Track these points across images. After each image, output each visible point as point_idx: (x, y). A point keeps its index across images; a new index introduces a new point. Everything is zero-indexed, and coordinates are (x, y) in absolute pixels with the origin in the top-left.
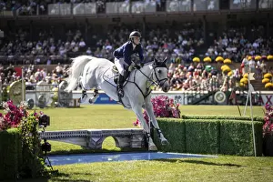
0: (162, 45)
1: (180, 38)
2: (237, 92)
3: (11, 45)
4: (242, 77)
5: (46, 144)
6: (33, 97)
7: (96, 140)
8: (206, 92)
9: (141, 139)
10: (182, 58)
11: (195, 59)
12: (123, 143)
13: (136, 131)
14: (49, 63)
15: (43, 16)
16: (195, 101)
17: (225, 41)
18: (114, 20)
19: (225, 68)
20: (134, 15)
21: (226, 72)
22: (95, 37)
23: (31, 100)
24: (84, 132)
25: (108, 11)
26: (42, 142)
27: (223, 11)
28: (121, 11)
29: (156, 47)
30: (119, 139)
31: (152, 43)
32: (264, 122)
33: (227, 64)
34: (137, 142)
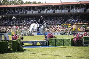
0: (54, 21)
2: (72, 32)
3: (18, 21)
4: (73, 28)
6: (23, 33)
7: (35, 43)
8: (64, 32)
10: (59, 24)
11: (62, 24)
13: (44, 41)
14: (27, 25)
16: (62, 34)
17: (69, 20)
19: (69, 26)
20: (47, 14)
21: (69, 27)
23: (22, 34)
24: (32, 41)
25: (41, 13)
26: (22, 43)
28: (44, 13)
31: (52, 20)
33: (70, 25)
34: (45, 43)
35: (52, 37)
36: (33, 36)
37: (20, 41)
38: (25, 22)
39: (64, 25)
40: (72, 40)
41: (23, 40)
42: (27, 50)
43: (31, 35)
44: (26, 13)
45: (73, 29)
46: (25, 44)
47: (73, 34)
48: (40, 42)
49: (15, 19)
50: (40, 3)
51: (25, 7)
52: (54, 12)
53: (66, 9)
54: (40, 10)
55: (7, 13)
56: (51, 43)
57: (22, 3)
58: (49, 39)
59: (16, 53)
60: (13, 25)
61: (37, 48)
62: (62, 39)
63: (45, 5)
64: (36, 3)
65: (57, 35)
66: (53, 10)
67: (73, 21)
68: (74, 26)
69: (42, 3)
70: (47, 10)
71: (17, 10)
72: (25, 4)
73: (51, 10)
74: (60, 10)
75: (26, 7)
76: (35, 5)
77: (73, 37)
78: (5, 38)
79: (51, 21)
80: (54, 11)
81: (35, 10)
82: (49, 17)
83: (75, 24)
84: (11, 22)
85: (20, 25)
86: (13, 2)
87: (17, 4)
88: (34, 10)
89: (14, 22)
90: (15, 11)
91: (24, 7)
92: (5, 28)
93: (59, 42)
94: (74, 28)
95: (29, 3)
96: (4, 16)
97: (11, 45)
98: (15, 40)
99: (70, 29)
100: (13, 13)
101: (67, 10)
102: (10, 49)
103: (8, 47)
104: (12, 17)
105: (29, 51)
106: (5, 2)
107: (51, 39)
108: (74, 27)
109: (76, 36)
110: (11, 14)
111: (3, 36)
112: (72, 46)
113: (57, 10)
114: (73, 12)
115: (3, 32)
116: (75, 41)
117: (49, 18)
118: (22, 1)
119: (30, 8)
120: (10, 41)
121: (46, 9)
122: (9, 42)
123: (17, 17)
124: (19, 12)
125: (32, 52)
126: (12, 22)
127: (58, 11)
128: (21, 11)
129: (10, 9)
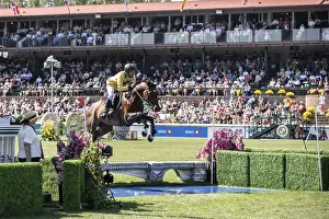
0: (222, 77)
1: (240, 69)
4: (304, 110)
5: (108, 175)
7: (157, 173)
8: (268, 126)
9: (203, 172)
11: (257, 91)
12: (185, 176)
13: (198, 164)
15: (100, 46)
18: (172, 50)
20: (193, 46)
22: (152, 68)
24: (145, 164)
25: (166, 41)
26: (105, 173)
27: (285, 42)
28: (180, 41)
30: (180, 172)
33: (291, 97)
34: (200, 175)
35: (234, 147)
37: (97, 162)
43: (123, 138)
45: (305, 114)
48: (178, 168)
49: (55, 69)
51: (98, 17)
53: (274, 27)
55: (20, 43)
56: (227, 172)
62: (277, 158)
66: (219, 30)
68: (308, 98)
69: (169, 1)
72: (95, 3)
73: (207, 31)
74: (249, 31)
75: (102, 15)
81: (140, 30)
83: (312, 91)
84: (39, 80)
87: (62, 4)
88: (137, 29)
90: (54, 33)
91: (93, 15)
94: (308, 108)
100: (45, 42)
104: (44, 59)
110: (37, 45)
114: (304, 39)
126: (43, 81)
129: (33, 25)
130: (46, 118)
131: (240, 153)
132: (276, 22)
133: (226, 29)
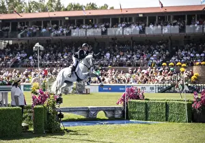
0: (143, 55)
2: (189, 85)
3: (48, 55)
4: (192, 75)
5: (61, 114)
7: (93, 113)
8: (170, 85)
9: (120, 112)
11: (164, 64)
12: (110, 114)
13: (117, 108)
15: (68, 37)
17: (183, 52)
18: (113, 39)
19: (182, 69)
20: (125, 36)
21: (183, 72)
22: (100, 50)
24: (86, 108)
25: (109, 34)
26: (59, 113)
28: (117, 33)
29: (139, 56)
30: (107, 113)
31: (136, 53)
32: (193, 102)
33: (184, 67)
34: (118, 114)
35: (138, 98)
36: (87, 93)
37: (53, 107)
38: (65, 57)
39: (168, 65)
40: (189, 106)
41: (62, 106)
42: (71, 131)
43: (81, 92)
44: (69, 33)
45: (193, 78)
46: (67, 115)
47: (193, 90)
48: (106, 110)
49: (40, 51)
50: (105, 7)
51: (67, 19)
52: (142, 31)
53: (175, 24)
54: (107, 27)
55: (19, 35)
56: (134, 113)
57: (59, 9)
58: (129, 102)
59: (42, 139)
60: (36, 66)
61: (97, 126)
62: (162, 104)
63: (120, 13)
64: (96, 9)
65: (151, 93)
66: (140, 26)
67: (192, 55)
68: (195, 68)
69: (112, 8)
70: (123, 25)
71: (45, 27)
72: (66, 10)
73: (133, 27)
74: (159, 27)
75: (69, 17)
76: (94, 13)
77: (191, 97)
78: (16, 98)
79: (135, 56)
80: (144, 29)
81: (93, 27)
82: (129, 45)
83: (197, 63)
84: (31, 58)
85: (54, 66)
86: (37, 6)
87: (45, 10)
89: (39, 57)
90: (40, 29)
91: (64, 17)
92: (13, 75)
93: (154, 111)
94: (195, 74)
95: (77, 7)
96: (11, 42)
97: (30, 117)
98: (39, 104)
99: (185, 75)
100: (34, 34)
101: (177, 27)
102: (27, 127)
103: (24, 124)
104: (33, 45)
105: (76, 133)
106: (15, 5)
107: (136, 103)
108: (196, 71)
109: (199, 96)
110: (30, 36)
111: (9, 93)
112: (189, 122)
113: (151, 26)
114: (192, 32)
115: (10, 84)
116: (199, 109)
117: (128, 48)
118: (59, 3)
119: (78, 22)
120: (28, 107)
121: (121, 22)
122: (25, 110)
123: (47, 44)
124: (50, 31)
125: (86, 137)
126: (33, 58)
127: (152, 30)
128: (57, 28)
129: (27, 24)
130: (34, 81)
131: (141, 101)
132: (175, 21)
133: (145, 26)
